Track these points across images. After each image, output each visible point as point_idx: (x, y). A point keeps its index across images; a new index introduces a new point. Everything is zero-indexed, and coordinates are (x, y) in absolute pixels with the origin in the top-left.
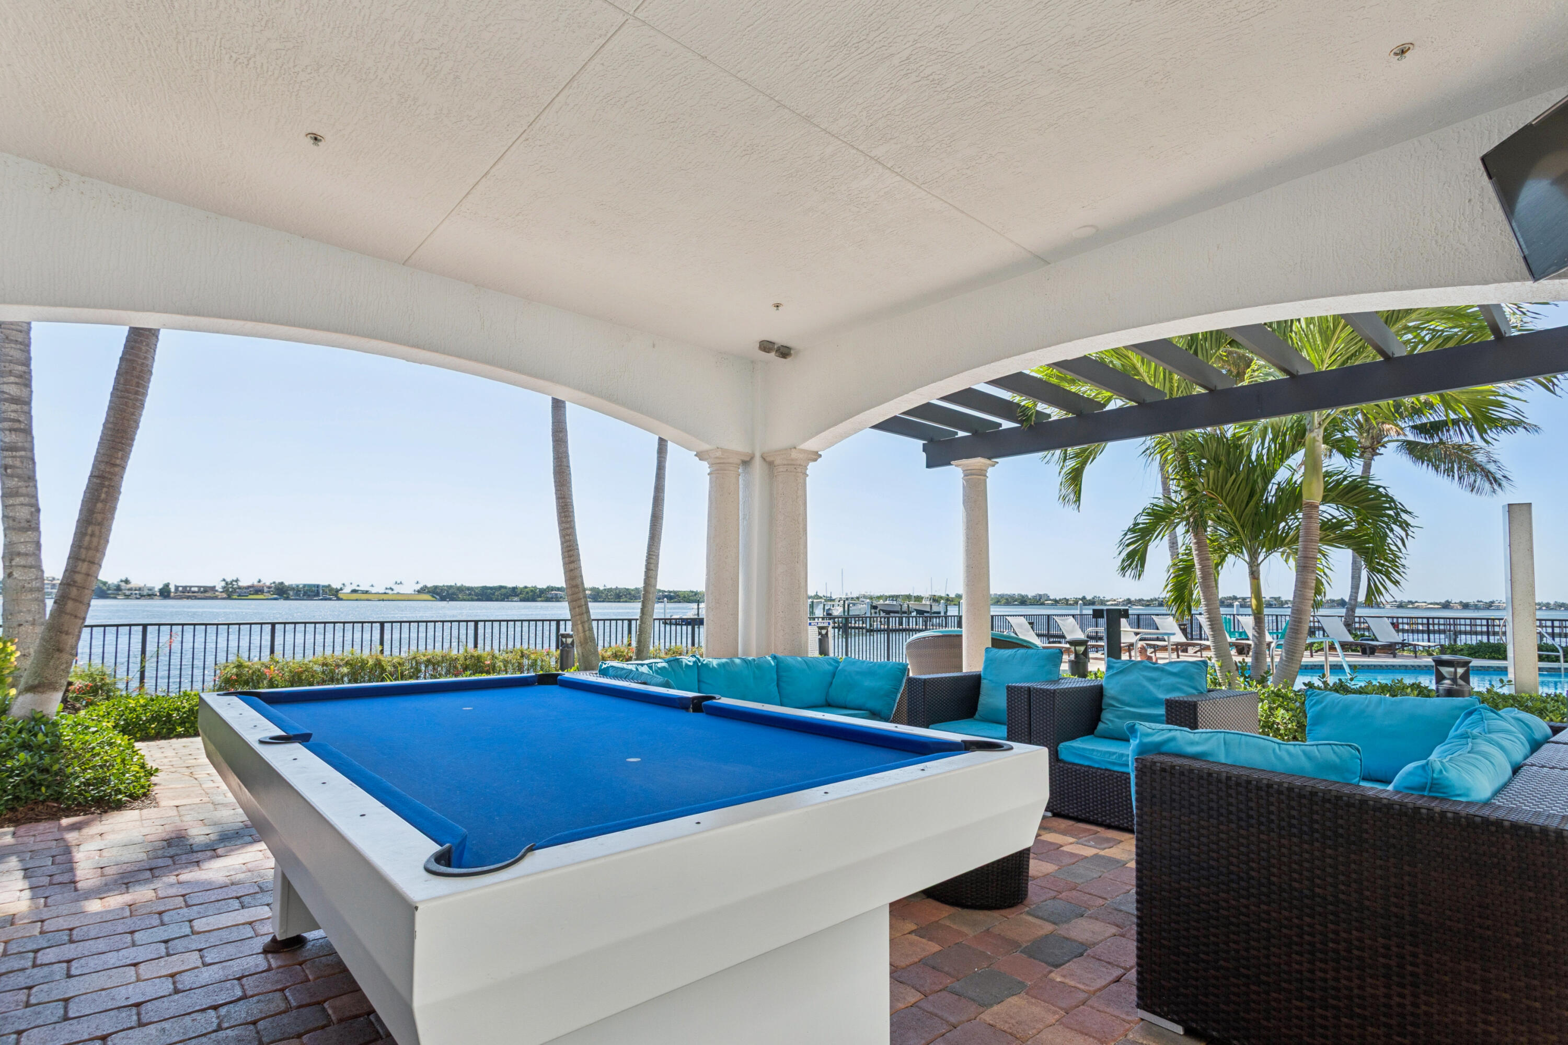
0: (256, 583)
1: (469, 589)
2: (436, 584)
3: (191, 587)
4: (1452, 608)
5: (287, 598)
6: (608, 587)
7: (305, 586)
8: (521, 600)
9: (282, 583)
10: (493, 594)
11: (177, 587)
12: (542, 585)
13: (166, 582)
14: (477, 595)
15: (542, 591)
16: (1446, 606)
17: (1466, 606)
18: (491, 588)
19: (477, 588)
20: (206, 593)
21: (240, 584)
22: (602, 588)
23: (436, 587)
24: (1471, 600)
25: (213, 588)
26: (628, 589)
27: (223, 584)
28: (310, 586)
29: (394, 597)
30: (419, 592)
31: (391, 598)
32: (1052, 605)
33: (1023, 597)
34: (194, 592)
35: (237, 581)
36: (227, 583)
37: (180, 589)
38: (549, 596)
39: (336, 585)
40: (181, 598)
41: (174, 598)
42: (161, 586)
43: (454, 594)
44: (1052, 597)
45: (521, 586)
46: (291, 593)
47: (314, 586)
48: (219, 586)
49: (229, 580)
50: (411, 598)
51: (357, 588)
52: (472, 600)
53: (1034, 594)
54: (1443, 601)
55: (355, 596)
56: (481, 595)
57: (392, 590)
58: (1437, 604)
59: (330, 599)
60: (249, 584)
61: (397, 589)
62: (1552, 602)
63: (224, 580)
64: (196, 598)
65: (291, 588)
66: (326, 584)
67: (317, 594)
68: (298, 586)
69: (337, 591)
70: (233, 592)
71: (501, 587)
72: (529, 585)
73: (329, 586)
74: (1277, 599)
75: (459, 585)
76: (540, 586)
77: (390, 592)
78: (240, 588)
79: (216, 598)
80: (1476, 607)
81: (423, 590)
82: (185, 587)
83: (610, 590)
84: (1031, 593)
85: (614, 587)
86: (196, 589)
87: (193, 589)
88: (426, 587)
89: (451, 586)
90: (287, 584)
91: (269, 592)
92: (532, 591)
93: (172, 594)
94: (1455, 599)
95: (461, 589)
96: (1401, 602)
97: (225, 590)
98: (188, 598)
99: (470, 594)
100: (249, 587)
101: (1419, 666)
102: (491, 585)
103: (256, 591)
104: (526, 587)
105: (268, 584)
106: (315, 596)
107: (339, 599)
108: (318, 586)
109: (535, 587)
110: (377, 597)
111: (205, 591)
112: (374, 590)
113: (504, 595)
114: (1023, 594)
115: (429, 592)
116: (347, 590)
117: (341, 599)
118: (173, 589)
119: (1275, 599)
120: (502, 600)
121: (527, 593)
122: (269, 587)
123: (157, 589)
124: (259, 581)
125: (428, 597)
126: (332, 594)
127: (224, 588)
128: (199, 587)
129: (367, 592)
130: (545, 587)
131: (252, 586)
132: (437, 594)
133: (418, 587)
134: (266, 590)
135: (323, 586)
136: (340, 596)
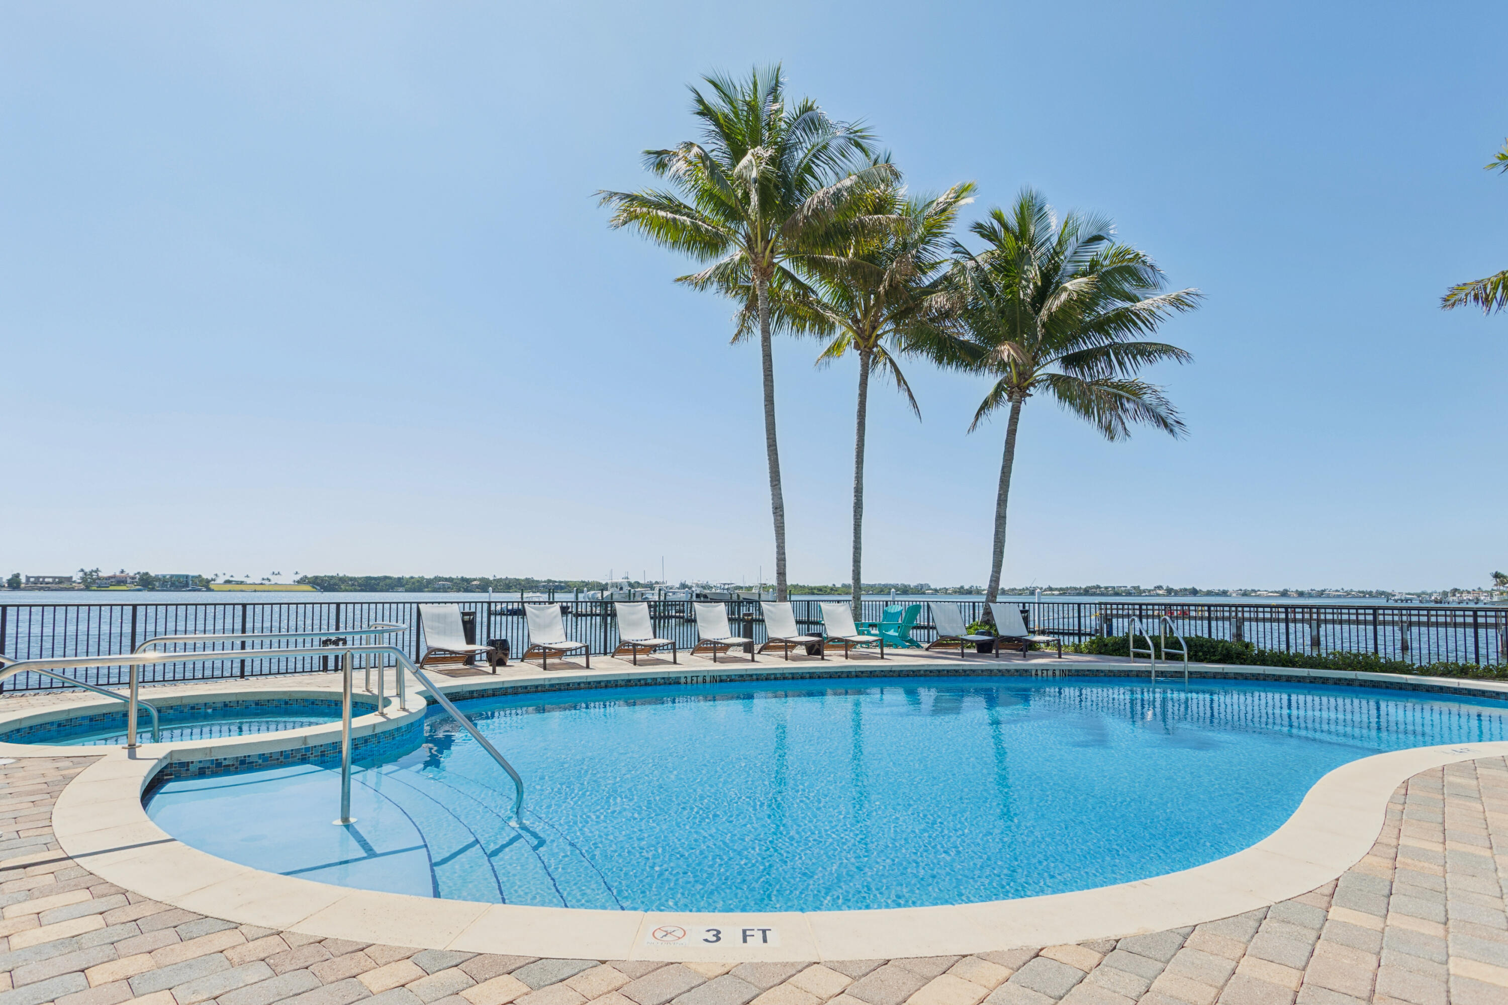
0: (118, 574)
1: (351, 579)
2: (316, 574)
3: (44, 578)
4: (1289, 596)
5: (153, 589)
6: (498, 577)
7: (172, 576)
8: (406, 591)
9: (147, 573)
10: (378, 584)
11: (28, 578)
12: (429, 575)
13: (15, 572)
14: (360, 585)
15: (429, 582)
16: (1284, 594)
17: (1301, 594)
18: (375, 579)
19: (360, 578)
20: (62, 583)
21: (100, 574)
22: (491, 578)
23: (316, 578)
24: (1305, 588)
25: (69, 579)
26: (518, 580)
27: (81, 574)
28: (179, 576)
29: (271, 588)
30: (298, 582)
31: (267, 589)
32: (932, 594)
33: (905, 586)
34: (47, 583)
35: (97, 571)
36: (85, 574)
37: (32, 580)
38: (436, 586)
39: (207, 575)
40: (32, 589)
41: (24, 589)
42: (10, 577)
43: (335, 584)
44: (932, 587)
45: (407, 576)
46: (157, 584)
47: (183, 576)
48: (77, 577)
49: (87, 570)
50: (289, 589)
51: (231, 579)
52: (356, 591)
53: (915, 584)
54: (1281, 590)
55: (228, 587)
56: (365, 586)
57: (269, 580)
58: (1276, 592)
59: (199, 590)
60: (111, 574)
61: (275, 579)
62: (1374, 591)
63: (82, 570)
64: (49, 589)
65: (157, 578)
66: (196, 574)
67: (187, 585)
68: (164, 576)
69: (208, 581)
70: (91, 582)
71: (386, 578)
72: (416, 576)
73: (200, 576)
74: (1137, 588)
75: (341, 575)
76: (427, 576)
77: (266, 582)
78: (99, 578)
79: (72, 589)
80: (1310, 595)
81: (303, 581)
82: (38, 578)
83: (500, 580)
84: (913, 583)
85: (504, 577)
86: (50, 580)
87: (46, 580)
88: (306, 577)
89: (332, 577)
90: (152, 574)
91: (132, 583)
92: (418, 581)
93: (23, 586)
94: (1293, 588)
95: (343, 580)
96: (1245, 591)
97: (84, 580)
98: (40, 589)
99: (353, 585)
100: (110, 578)
101: (1008, 671)
102: (375, 575)
103: (119, 581)
104: (412, 578)
105: (132, 574)
106: (183, 587)
107: (209, 590)
108: (187, 577)
109: (422, 578)
110: (253, 587)
111: (60, 582)
112: (249, 581)
113: (389, 585)
114: (906, 583)
115: (309, 583)
116: (220, 580)
117: (213, 590)
118: (23, 580)
119: (1134, 588)
120: (387, 591)
121: (413, 583)
122: (133, 578)
123: (4, 580)
124: (122, 572)
125: (308, 588)
126: (205, 584)
127: (82, 578)
128: (54, 578)
129: (242, 583)
130: (432, 577)
131: (114, 577)
132: (318, 585)
133: (298, 578)
134: (129, 580)
135: (193, 577)
136: (212, 586)
